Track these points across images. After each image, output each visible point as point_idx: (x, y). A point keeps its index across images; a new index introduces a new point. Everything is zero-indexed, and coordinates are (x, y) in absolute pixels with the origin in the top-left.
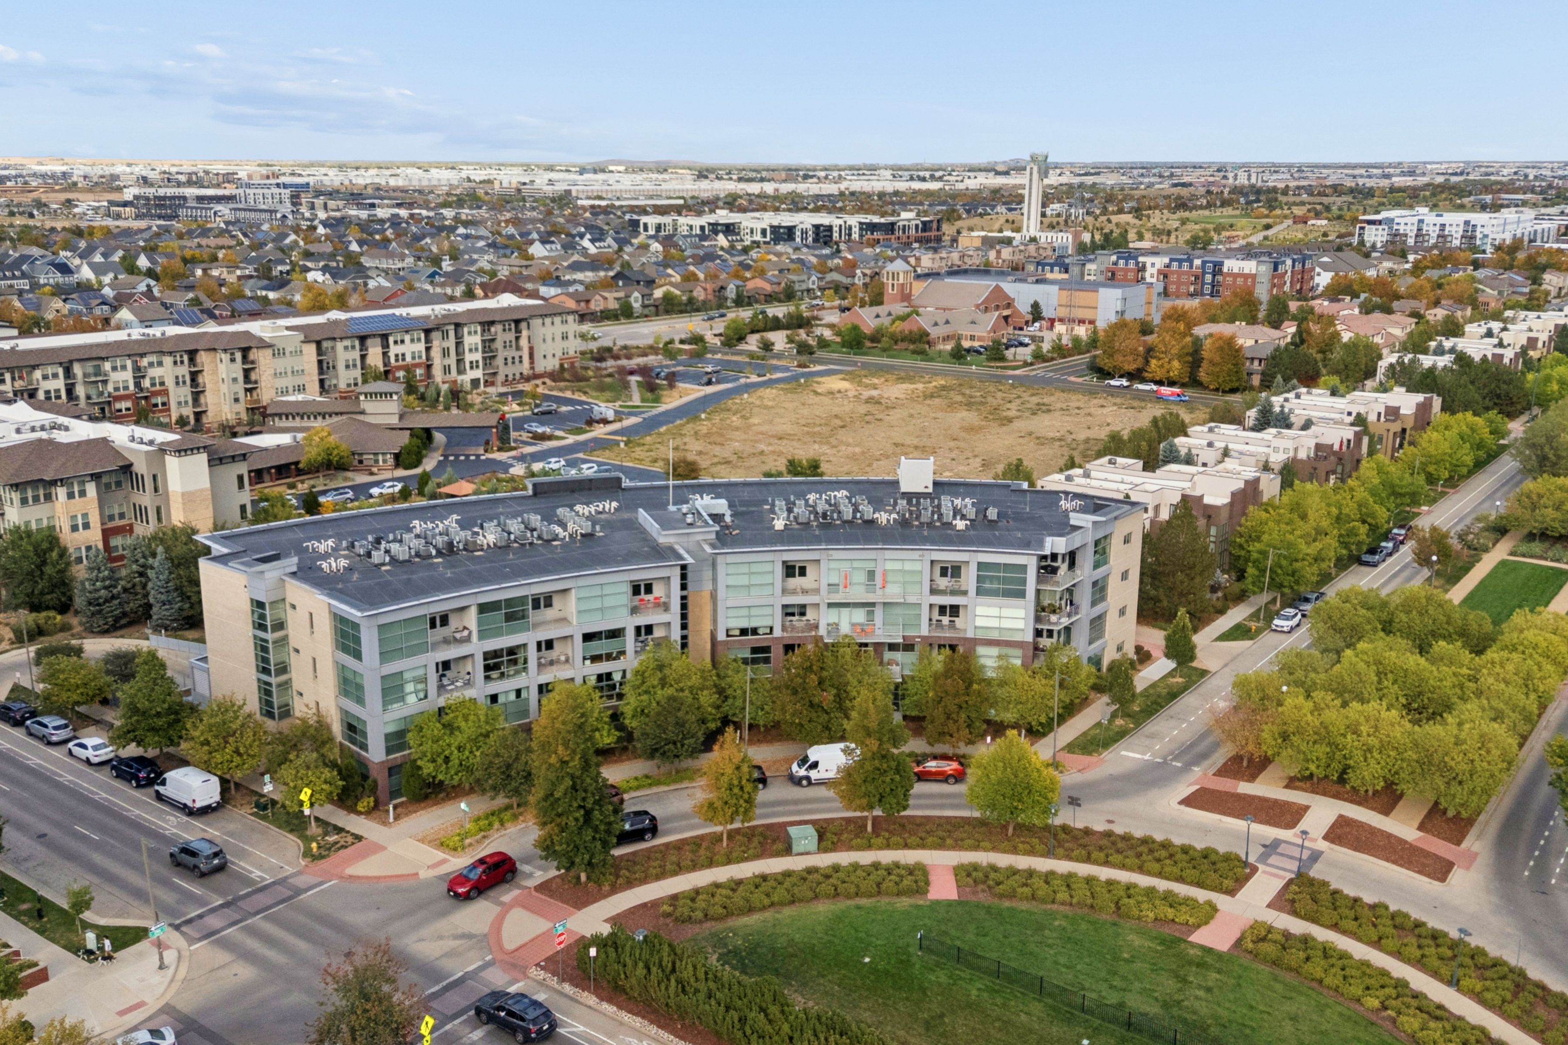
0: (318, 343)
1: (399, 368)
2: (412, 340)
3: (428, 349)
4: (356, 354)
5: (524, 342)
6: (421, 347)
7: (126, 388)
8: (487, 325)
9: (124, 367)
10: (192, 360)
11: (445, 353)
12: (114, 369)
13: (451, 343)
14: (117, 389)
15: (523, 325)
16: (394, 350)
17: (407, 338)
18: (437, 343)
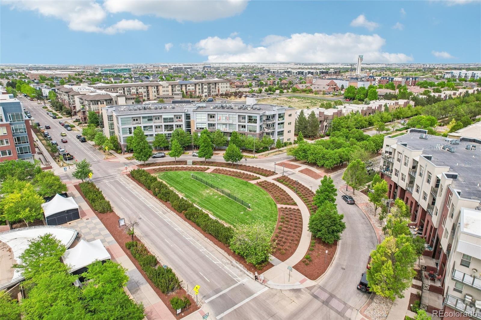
0: (172, 85)
1: (189, 92)
2: (192, 86)
3: (195, 88)
4: (180, 88)
5: (217, 88)
6: (194, 87)
7: (135, 93)
8: (209, 84)
9: (134, 89)
10: (147, 88)
11: (199, 89)
12: (132, 89)
13: (200, 87)
14: (133, 93)
15: (217, 84)
16: (188, 88)
17: (191, 85)
18: (197, 87)
